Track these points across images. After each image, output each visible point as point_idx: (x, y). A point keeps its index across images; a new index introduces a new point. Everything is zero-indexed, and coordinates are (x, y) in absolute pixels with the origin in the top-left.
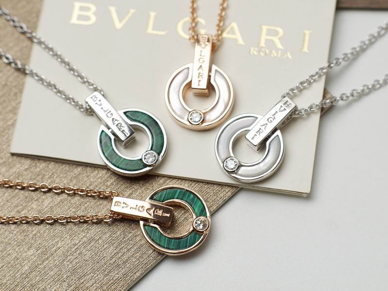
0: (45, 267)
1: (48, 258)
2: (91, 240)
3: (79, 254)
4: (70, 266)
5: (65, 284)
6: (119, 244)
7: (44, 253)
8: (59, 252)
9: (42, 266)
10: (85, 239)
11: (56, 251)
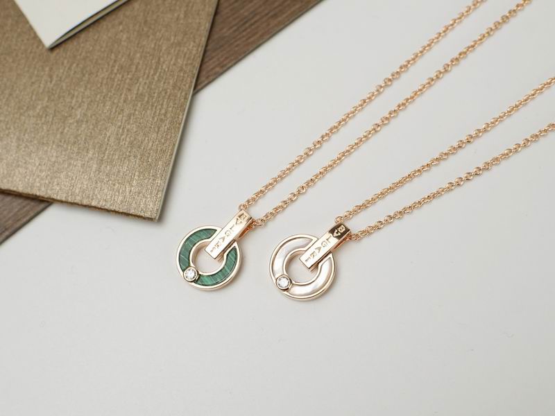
0: (108, 156)
1: (106, 149)
2: (129, 116)
3: (128, 130)
4: (127, 143)
5: (132, 157)
6: (152, 106)
7: (100, 147)
8: (112, 139)
9: (106, 157)
10: (124, 118)
11: (108, 140)
